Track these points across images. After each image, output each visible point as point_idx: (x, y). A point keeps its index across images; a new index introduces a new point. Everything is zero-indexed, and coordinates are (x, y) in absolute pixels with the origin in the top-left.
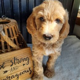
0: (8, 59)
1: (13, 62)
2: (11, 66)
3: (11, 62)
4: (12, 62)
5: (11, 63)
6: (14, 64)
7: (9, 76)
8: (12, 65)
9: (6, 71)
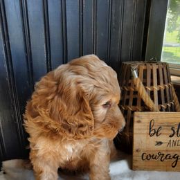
0: (168, 123)
1: (176, 130)
2: (170, 136)
3: (172, 129)
4: (174, 131)
5: (172, 132)
6: (175, 135)
7: (164, 153)
8: (173, 135)
9: (161, 143)
